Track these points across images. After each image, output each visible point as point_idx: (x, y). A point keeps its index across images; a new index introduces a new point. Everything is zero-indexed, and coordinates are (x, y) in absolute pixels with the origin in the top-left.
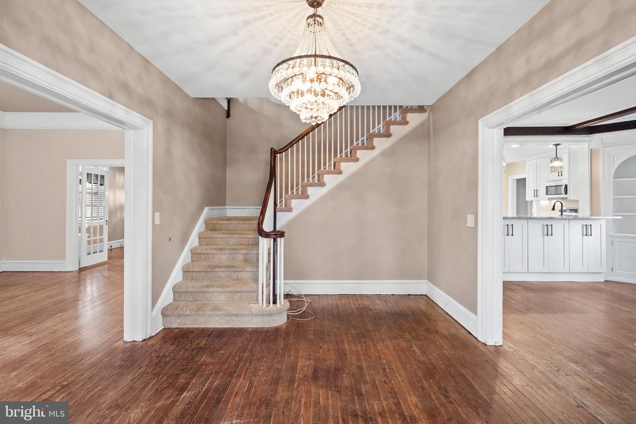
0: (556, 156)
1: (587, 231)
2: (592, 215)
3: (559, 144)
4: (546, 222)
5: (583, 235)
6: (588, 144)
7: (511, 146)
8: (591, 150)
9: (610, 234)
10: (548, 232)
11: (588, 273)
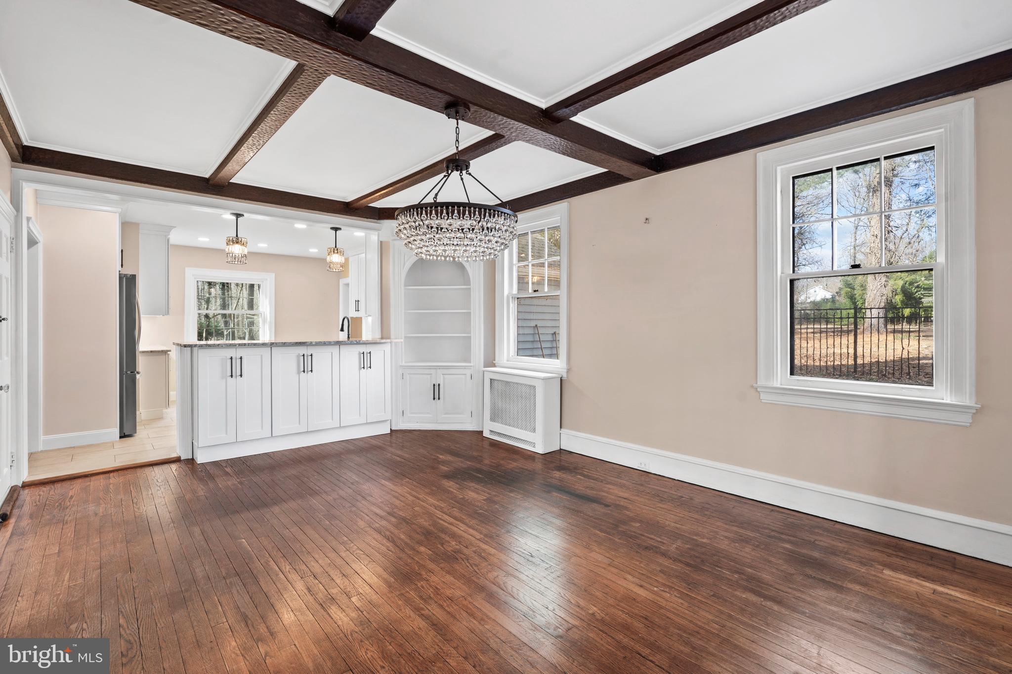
0: (336, 247)
1: (365, 363)
2: (382, 338)
3: (340, 229)
4: (302, 350)
5: (360, 369)
6: (377, 233)
7: (294, 224)
8: (381, 242)
9: (400, 364)
10: (306, 366)
11: (367, 423)
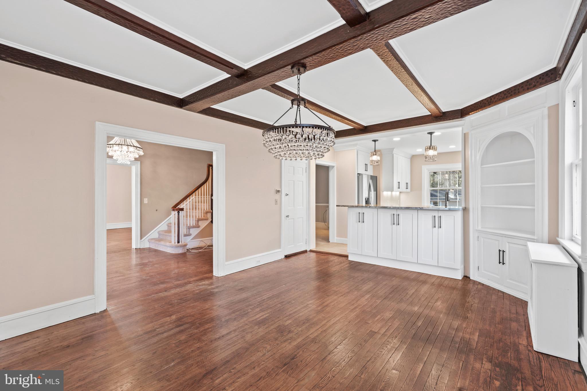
1: (436, 224)
3: (433, 133)
5: (432, 227)
8: (465, 134)
9: (477, 229)
10: (396, 222)
11: (438, 266)
